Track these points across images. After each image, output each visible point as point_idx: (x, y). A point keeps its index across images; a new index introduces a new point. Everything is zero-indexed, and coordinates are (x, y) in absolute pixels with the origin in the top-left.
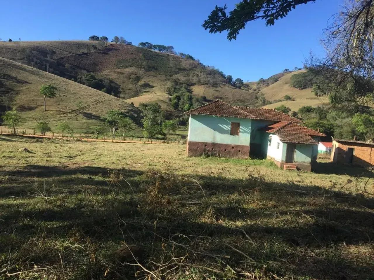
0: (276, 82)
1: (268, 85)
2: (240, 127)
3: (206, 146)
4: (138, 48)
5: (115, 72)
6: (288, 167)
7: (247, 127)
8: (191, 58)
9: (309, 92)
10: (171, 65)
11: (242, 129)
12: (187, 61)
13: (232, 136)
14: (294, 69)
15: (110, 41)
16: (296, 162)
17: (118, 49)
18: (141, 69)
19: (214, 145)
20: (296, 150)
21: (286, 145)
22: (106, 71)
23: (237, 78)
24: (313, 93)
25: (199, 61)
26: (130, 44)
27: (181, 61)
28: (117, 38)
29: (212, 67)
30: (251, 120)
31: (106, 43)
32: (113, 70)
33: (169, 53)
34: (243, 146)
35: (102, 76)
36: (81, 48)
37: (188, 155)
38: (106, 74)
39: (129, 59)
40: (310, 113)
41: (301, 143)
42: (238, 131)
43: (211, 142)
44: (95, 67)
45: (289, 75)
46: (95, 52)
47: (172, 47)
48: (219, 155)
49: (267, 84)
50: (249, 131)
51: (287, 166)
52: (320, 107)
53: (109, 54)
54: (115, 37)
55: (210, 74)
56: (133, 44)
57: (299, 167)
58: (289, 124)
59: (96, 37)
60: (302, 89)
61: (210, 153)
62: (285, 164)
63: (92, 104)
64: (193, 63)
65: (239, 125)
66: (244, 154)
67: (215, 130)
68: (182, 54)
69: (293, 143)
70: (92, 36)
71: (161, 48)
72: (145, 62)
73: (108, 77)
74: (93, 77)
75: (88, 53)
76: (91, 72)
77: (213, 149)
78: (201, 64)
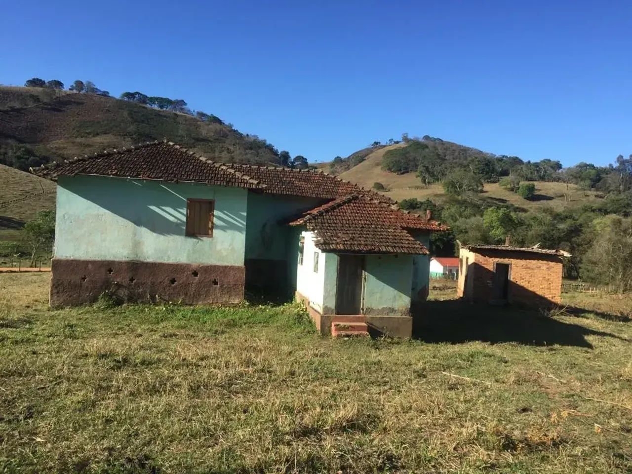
0: (360, 162)
1: (348, 168)
2: (216, 213)
3: (110, 271)
4: (120, 101)
5: (73, 143)
6: (345, 328)
7: (236, 213)
8: (217, 120)
9: (413, 178)
10: (181, 132)
11: (220, 218)
12: (210, 126)
13: (191, 241)
14: (388, 142)
15: (66, 88)
16: (369, 310)
17: (82, 103)
18: (124, 138)
19: (136, 267)
20: (365, 274)
21: (335, 258)
22: (58, 141)
23: (297, 155)
24: (419, 179)
25: (231, 126)
26: (105, 94)
27: (199, 126)
28: (79, 85)
29: (254, 136)
30: (246, 192)
31: (57, 91)
32: (71, 139)
33: (178, 112)
34: (225, 268)
35: (48, 151)
36: (8, 99)
37: (53, 304)
38: (56, 147)
39: (103, 121)
40: (415, 210)
41: (379, 252)
42: (210, 225)
43: (124, 259)
44: (35, 133)
45: (381, 150)
46: (37, 107)
47: (183, 101)
48: (153, 298)
49: (346, 166)
50: (243, 223)
51: (342, 324)
52: (430, 200)
53: (64, 111)
54: (77, 82)
55: (251, 149)
56: (110, 95)
57: (377, 324)
58: (349, 201)
59: (41, 80)
60: (403, 173)
61: (123, 293)
62: (336, 319)
63: (15, 199)
64: (221, 130)
65: (210, 206)
66: (229, 290)
67: (138, 223)
68: (202, 115)
69: (354, 251)
70: (31, 79)
71: (163, 102)
72: (132, 127)
73: (60, 152)
74: (29, 152)
75: (22, 109)
76: (25, 143)
77: (132, 280)
78: (235, 131)
